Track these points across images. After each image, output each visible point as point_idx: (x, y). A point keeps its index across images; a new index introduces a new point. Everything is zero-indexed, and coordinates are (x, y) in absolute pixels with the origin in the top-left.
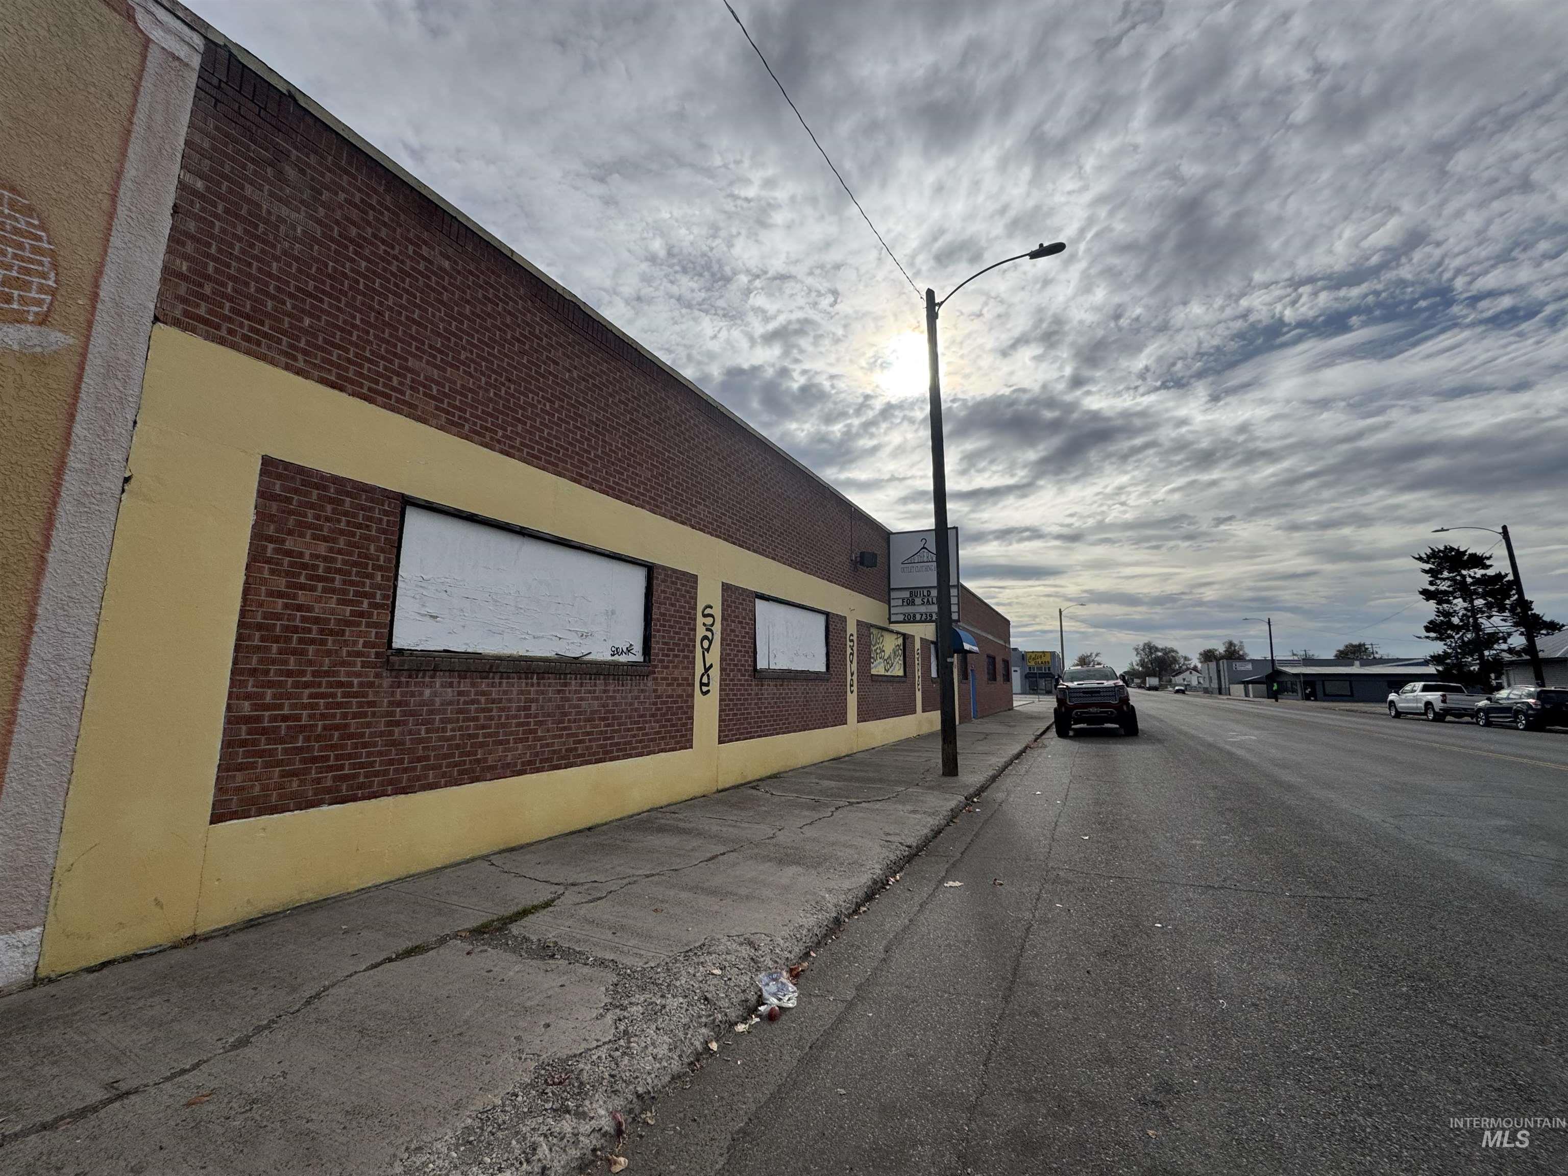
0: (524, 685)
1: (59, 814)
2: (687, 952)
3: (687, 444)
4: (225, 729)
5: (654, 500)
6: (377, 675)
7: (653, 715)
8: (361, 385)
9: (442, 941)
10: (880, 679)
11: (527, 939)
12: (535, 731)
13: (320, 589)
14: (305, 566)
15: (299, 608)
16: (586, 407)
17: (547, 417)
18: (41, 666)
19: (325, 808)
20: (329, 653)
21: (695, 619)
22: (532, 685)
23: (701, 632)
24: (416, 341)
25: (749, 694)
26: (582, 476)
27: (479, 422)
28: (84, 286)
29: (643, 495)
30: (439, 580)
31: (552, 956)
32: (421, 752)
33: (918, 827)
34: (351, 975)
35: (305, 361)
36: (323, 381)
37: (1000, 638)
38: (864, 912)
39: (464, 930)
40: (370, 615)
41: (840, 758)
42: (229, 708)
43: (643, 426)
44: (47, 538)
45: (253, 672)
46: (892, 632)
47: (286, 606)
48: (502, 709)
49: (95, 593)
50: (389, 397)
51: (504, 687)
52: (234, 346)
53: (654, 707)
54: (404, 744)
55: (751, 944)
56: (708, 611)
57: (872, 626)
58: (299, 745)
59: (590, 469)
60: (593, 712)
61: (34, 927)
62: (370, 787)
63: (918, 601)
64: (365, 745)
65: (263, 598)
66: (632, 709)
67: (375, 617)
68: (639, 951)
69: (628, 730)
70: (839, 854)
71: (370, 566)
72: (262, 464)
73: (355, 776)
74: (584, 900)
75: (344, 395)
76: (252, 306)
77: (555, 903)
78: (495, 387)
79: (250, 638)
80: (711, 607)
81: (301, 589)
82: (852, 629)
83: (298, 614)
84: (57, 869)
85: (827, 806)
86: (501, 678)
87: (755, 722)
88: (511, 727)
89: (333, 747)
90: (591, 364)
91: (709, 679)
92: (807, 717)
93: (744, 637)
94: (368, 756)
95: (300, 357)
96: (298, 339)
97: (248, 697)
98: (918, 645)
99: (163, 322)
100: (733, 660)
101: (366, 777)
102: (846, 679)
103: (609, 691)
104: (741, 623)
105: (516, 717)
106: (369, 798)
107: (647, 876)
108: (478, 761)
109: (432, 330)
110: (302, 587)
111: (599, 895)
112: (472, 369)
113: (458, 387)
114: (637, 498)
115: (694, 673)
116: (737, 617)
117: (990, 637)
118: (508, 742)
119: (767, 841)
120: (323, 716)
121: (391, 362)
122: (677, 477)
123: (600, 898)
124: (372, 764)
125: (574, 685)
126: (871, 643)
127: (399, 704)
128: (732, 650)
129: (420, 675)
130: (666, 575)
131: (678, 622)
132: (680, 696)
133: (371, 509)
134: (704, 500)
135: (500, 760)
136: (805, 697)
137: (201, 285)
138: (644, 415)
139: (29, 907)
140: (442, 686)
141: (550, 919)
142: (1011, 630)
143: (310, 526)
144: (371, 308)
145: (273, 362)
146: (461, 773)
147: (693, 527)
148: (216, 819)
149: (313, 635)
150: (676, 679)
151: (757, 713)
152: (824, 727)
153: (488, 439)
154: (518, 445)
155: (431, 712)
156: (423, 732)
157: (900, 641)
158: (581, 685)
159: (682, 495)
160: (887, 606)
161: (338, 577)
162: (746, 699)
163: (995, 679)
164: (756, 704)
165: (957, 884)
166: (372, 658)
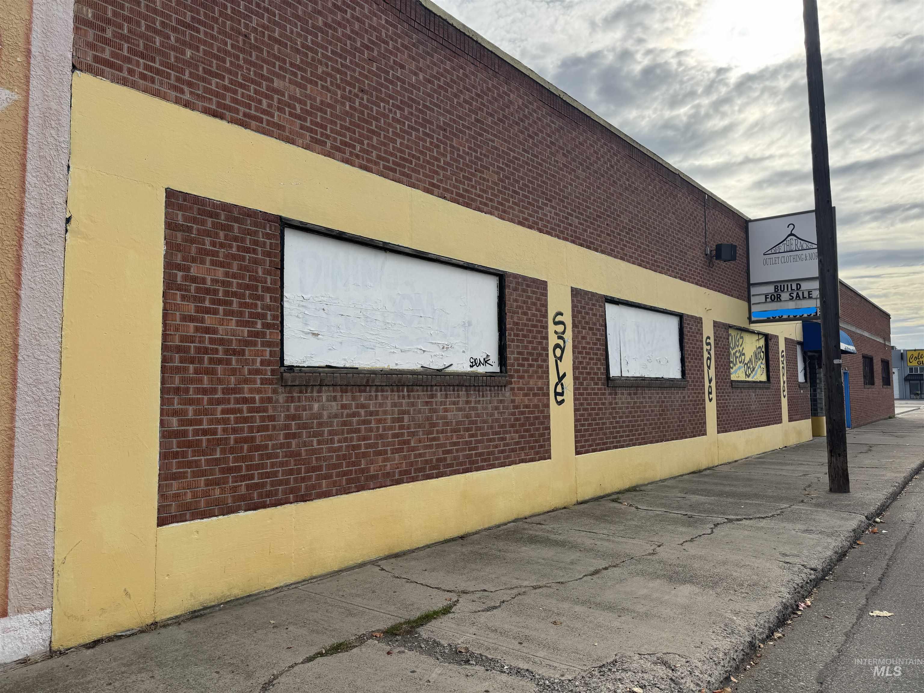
0: (396, 397)
1: (52, 516)
2: (600, 667)
3: (531, 141)
4: (161, 443)
5: (502, 204)
6: (275, 391)
7: (512, 426)
8: (237, 111)
9: (361, 640)
10: (741, 385)
11: (438, 644)
12: (408, 442)
13: (221, 312)
14: (208, 291)
15: (207, 330)
16: (433, 110)
17: (398, 126)
18: (26, 389)
19: (242, 514)
20: (234, 372)
21: (546, 328)
22: (403, 398)
23: (553, 340)
24: (279, 61)
25: (603, 404)
26: (433, 185)
27: (339, 138)
28: (20, 44)
29: (491, 200)
30: (317, 299)
31: (467, 662)
32: (314, 462)
33: (819, 549)
34: (292, 667)
35: (191, 93)
36: (206, 111)
37: (878, 334)
38: (779, 638)
39: (378, 631)
40: (264, 335)
41: (700, 471)
42: (162, 423)
43: (487, 125)
44: (18, 276)
45: (177, 391)
46: (753, 332)
47: (197, 329)
48: (379, 421)
49: (56, 324)
50: (261, 120)
51: (380, 400)
52: (134, 86)
53: (512, 418)
54: (300, 455)
55: (665, 664)
56: (559, 318)
57: (730, 327)
58: (218, 456)
59: (441, 177)
60: (458, 423)
61: (46, 608)
62: (276, 494)
63: (785, 296)
64: (269, 456)
65: (178, 323)
66: (492, 420)
67: (268, 337)
68: (551, 663)
69: (490, 440)
70: (734, 574)
71: (260, 288)
72: (166, 197)
73: (263, 485)
74: (479, 609)
75: (224, 123)
76: (145, 45)
77: (453, 610)
78: (350, 100)
79: (172, 360)
80: (561, 314)
81: (207, 313)
82: (708, 331)
83: (207, 336)
84: (55, 562)
85: (703, 522)
86: (377, 391)
87: (611, 433)
88: (388, 438)
89: (244, 459)
90: (435, 64)
91: (563, 388)
92: (664, 427)
93: (595, 344)
94: (272, 466)
95: (186, 89)
96: (183, 72)
97: (175, 413)
98: (782, 346)
99: (79, 70)
100: (585, 368)
101: (272, 486)
102: (704, 386)
103: (471, 401)
104: (591, 329)
105: (391, 428)
106: (275, 505)
107: (535, 588)
108: (362, 471)
109: (291, 47)
110: (208, 311)
111: (493, 604)
112: (329, 83)
113: (318, 103)
114: (486, 205)
115: (548, 382)
116: (587, 323)
117: (866, 334)
118: (386, 452)
119: (649, 557)
120: (235, 431)
121: (260, 85)
122: (522, 179)
123: (495, 608)
124: (275, 474)
125: (439, 396)
126: (729, 345)
127: (294, 418)
128: (584, 358)
129: (309, 390)
130: (518, 283)
131: (530, 331)
132: (536, 406)
133: (256, 233)
134: (550, 201)
135: (381, 470)
136: (661, 406)
137: (103, 30)
138: (488, 113)
139: (40, 592)
140: (328, 400)
141: (453, 626)
142: (892, 326)
143: (208, 253)
144: (239, 33)
145: (165, 97)
146: (349, 481)
147: (541, 231)
148: (162, 522)
149: (220, 356)
150: (531, 389)
151: (611, 423)
152: (682, 438)
153: (347, 155)
154: (374, 158)
155: (320, 425)
156: (315, 443)
157: (762, 342)
158: (446, 396)
159: (528, 198)
160: (746, 304)
161: (235, 300)
162: (600, 409)
163: (872, 383)
164: (611, 414)
165: (885, 613)
166: (269, 376)
